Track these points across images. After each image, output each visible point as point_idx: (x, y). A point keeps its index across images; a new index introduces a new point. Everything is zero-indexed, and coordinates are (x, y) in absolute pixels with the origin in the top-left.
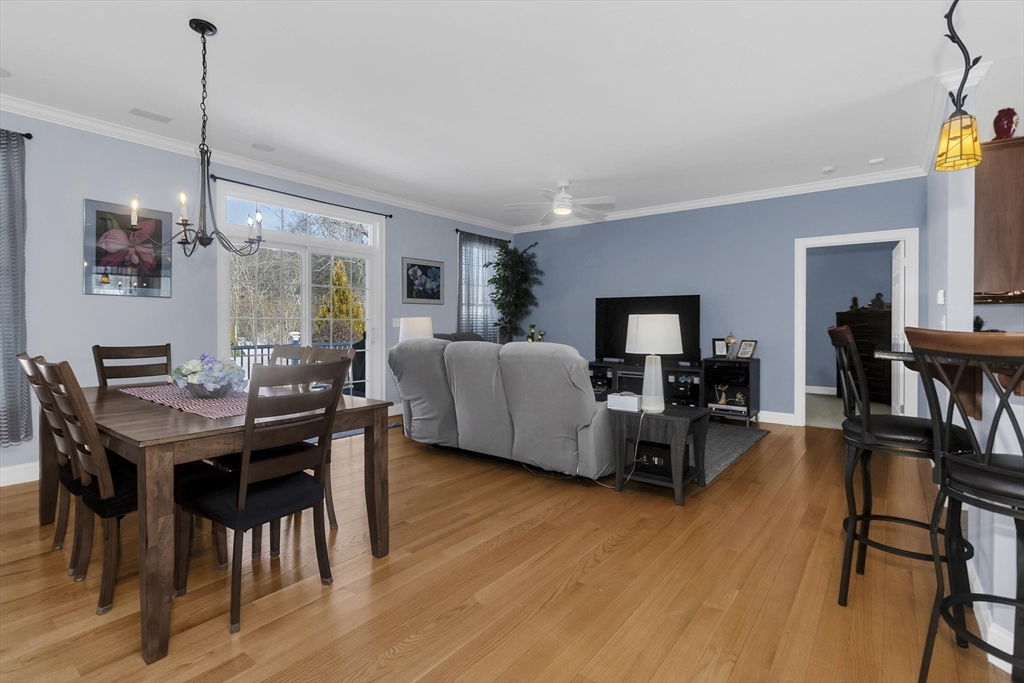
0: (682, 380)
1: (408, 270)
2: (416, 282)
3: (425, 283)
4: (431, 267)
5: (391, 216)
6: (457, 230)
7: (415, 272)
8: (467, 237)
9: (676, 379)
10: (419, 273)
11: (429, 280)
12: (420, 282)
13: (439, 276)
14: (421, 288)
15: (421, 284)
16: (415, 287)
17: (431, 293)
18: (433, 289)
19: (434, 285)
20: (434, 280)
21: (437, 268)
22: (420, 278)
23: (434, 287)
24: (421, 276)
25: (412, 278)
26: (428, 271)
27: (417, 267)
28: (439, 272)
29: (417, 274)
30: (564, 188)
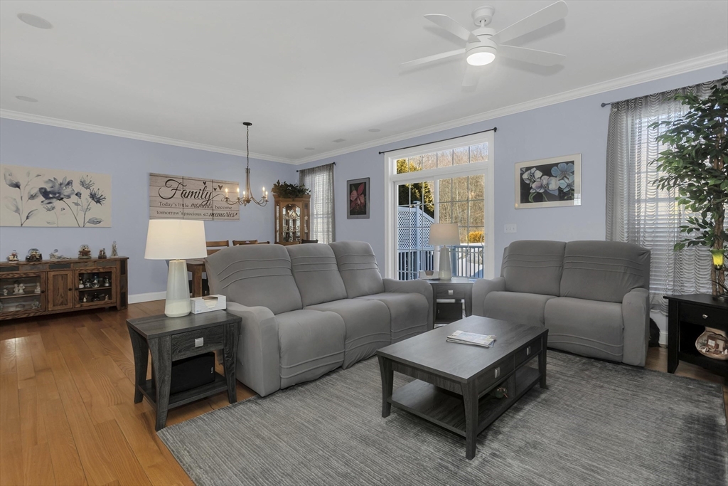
1: (522, 175)
2: (534, 186)
3: (548, 184)
4: (556, 165)
5: (495, 129)
6: (603, 105)
7: (532, 175)
10: (538, 174)
11: (553, 180)
12: (539, 185)
13: (573, 173)
14: (542, 191)
15: (541, 187)
16: (531, 191)
17: (557, 193)
18: (560, 190)
19: (563, 184)
20: (563, 179)
21: (567, 163)
22: (539, 180)
23: (563, 187)
24: (541, 178)
25: (527, 182)
26: (553, 169)
27: (535, 169)
28: (573, 167)
29: (534, 176)
30: (483, 21)
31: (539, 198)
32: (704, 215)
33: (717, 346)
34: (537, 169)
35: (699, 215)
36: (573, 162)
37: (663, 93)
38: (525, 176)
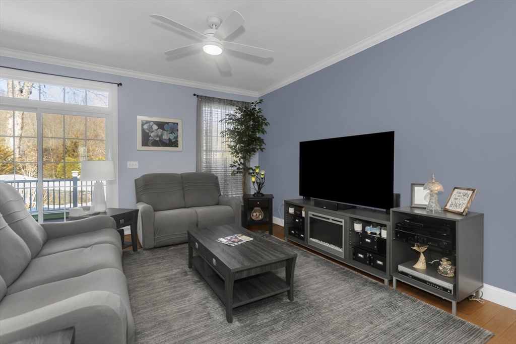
0: (369, 230)
1: (143, 125)
2: (152, 135)
3: (162, 135)
4: (168, 123)
5: (121, 84)
6: (195, 95)
7: (151, 127)
8: (204, 99)
9: (364, 228)
10: (155, 127)
11: (165, 133)
12: (156, 134)
13: (177, 130)
14: (158, 139)
15: (157, 136)
16: (150, 138)
17: (168, 142)
18: (170, 140)
19: (172, 137)
20: (171, 133)
21: (174, 123)
22: (156, 131)
23: (172, 138)
24: (157, 130)
25: (147, 131)
26: (165, 126)
27: (153, 123)
28: (177, 127)
29: (152, 128)
30: (214, 26)
31: (156, 144)
32: (240, 160)
33: (257, 215)
34: (154, 124)
35: (238, 159)
36: (177, 124)
37: (219, 99)
38: (145, 127)
